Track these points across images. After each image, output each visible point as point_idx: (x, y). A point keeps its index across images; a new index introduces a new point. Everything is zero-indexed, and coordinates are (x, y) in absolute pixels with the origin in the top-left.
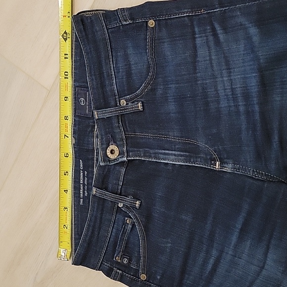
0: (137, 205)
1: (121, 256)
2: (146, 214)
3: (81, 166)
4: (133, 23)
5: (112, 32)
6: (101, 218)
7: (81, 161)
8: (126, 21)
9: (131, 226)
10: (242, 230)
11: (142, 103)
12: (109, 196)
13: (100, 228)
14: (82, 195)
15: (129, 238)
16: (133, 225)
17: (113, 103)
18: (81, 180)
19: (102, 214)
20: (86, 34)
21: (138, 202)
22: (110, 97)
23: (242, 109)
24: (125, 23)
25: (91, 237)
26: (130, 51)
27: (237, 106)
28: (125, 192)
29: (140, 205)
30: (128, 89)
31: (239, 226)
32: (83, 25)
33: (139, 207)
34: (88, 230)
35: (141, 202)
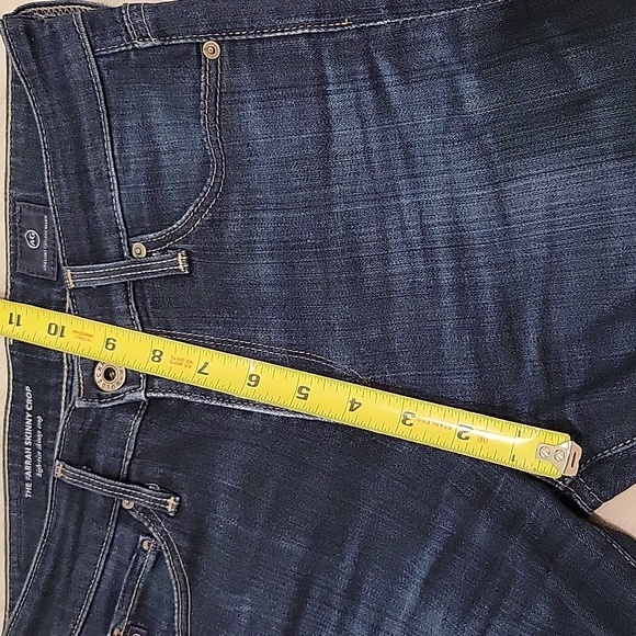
0: (169, 508)
1: (128, 627)
2: (193, 536)
3: (29, 401)
4: (163, 45)
5: (109, 67)
6: (77, 533)
7: (27, 388)
8: (144, 38)
9: (152, 558)
10: (427, 583)
11: (188, 254)
12: (97, 485)
13: (74, 557)
14: (28, 474)
15: (147, 585)
16: (159, 555)
17: (112, 250)
18: (28, 438)
19: (79, 524)
20: (39, 68)
21: (171, 501)
22: (105, 236)
23: (446, 278)
24: (141, 44)
25: (53, 576)
26: (158, 117)
27: (433, 271)
28: (140, 474)
29: (178, 507)
30: (153, 217)
31: (422, 571)
32: (31, 43)
33: (176, 513)
34: (43, 561)
35: (180, 501)
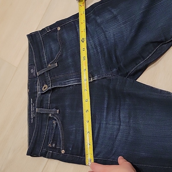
0: (58, 112)
1: (52, 143)
2: (62, 116)
3: (32, 102)
4: (51, 31)
5: (43, 37)
6: (41, 125)
7: (31, 99)
8: (48, 30)
9: (55, 125)
10: (107, 108)
11: (57, 63)
13: (41, 131)
14: (32, 117)
15: (55, 132)
16: (57, 124)
17: (45, 67)
18: (32, 109)
19: (42, 123)
20: (33, 40)
21: (58, 111)
22: (44, 65)
23: (99, 50)
24: (48, 31)
25: (37, 137)
26: (51, 43)
27: (97, 50)
28: (52, 107)
29: (59, 112)
31: (106, 106)
32: (31, 37)
34: (35, 134)
35: (59, 110)
